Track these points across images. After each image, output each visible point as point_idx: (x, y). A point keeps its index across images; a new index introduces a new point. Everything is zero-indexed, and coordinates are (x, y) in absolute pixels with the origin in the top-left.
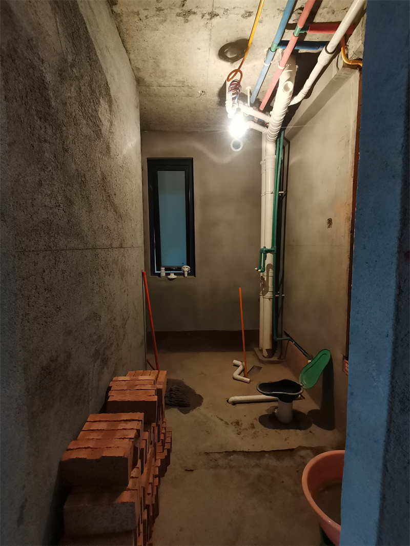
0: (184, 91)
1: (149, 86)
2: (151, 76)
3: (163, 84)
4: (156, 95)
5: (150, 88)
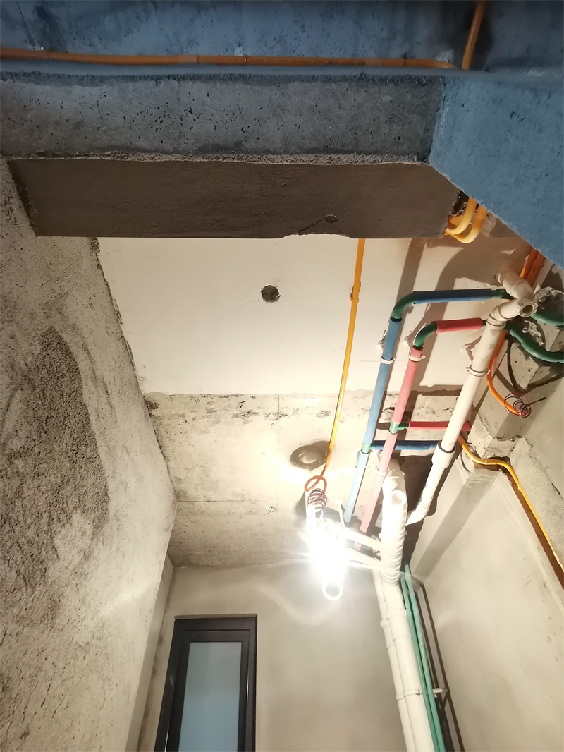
0: (244, 507)
1: (192, 502)
2: (197, 488)
3: (213, 498)
4: (202, 513)
5: (194, 505)
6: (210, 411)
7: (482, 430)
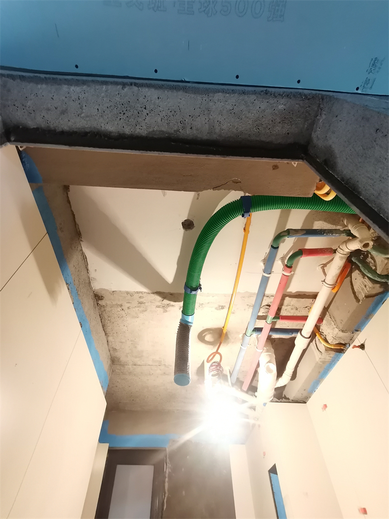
0: (160, 370)
1: (123, 365)
2: (127, 356)
3: (139, 363)
4: (130, 373)
5: (124, 367)
6: (141, 303)
7: (330, 324)
